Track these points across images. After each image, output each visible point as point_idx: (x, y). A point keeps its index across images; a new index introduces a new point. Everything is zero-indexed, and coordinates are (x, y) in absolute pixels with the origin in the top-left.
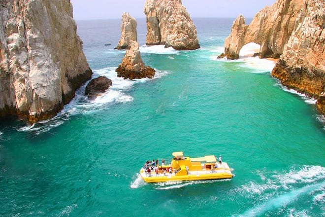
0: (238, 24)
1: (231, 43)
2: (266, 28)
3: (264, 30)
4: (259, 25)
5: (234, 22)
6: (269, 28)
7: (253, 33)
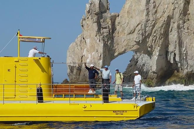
0: (97, 10)
1: (85, 53)
2: (158, 15)
3: (156, 21)
4: (143, 11)
5: (88, 6)
6: (166, 15)
7: (132, 28)
